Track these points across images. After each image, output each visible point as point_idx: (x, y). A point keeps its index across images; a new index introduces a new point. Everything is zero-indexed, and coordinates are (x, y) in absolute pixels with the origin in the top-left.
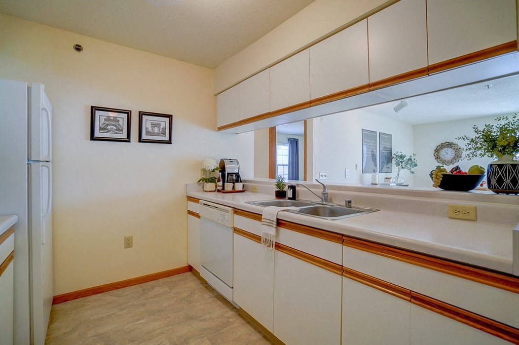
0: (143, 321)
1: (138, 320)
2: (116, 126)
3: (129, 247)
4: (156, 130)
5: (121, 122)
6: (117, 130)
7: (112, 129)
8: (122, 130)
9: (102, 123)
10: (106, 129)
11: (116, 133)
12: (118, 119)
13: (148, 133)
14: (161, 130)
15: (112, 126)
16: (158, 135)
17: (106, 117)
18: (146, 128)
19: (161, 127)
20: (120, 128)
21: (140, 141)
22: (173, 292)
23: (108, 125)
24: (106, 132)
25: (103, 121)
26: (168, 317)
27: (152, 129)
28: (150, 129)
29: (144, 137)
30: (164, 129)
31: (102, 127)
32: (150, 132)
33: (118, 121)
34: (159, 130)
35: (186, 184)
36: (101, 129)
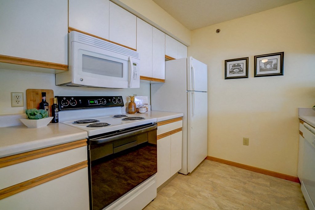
0: (237, 191)
1: (235, 188)
2: (239, 69)
3: (246, 145)
4: (268, 66)
5: (242, 66)
6: (239, 71)
7: (237, 71)
8: (243, 71)
9: (231, 68)
10: (233, 72)
11: (239, 73)
12: (240, 64)
13: (261, 70)
14: (273, 66)
15: (236, 70)
16: (270, 70)
17: (233, 65)
18: (260, 67)
19: (273, 63)
20: (242, 70)
21: (256, 76)
22: (271, 188)
23: (234, 69)
24: (233, 73)
25: (231, 67)
26: (254, 200)
27: (265, 67)
28: (263, 67)
29: (258, 73)
30: (276, 65)
31: (231, 71)
32: (263, 69)
33: (240, 65)
34: (271, 66)
35: (299, 108)
36: (230, 72)
